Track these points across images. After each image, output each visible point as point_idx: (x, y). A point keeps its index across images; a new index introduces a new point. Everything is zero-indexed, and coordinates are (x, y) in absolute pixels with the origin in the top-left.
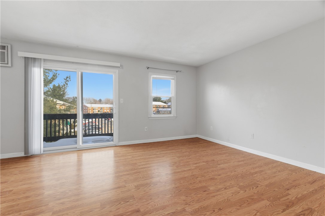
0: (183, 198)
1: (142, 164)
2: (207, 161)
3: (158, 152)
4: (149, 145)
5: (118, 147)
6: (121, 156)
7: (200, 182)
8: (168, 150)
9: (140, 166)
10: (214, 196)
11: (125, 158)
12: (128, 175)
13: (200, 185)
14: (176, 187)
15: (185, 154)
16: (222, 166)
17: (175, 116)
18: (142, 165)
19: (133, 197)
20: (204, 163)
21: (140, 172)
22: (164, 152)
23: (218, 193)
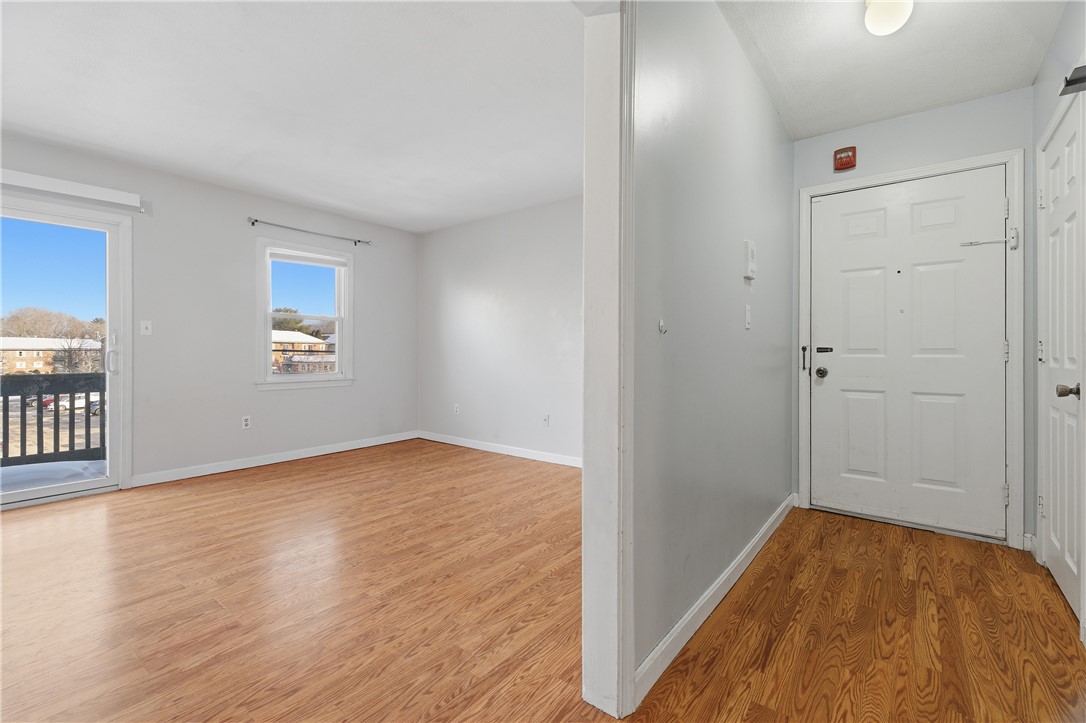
0: (366, 575)
1: (235, 525)
2: (435, 493)
3: (290, 489)
4: (257, 474)
5: (129, 494)
6: (149, 517)
7: (411, 538)
8: (326, 480)
9: (228, 531)
10: (440, 558)
11: (165, 520)
12: (189, 559)
13: (410, 543)
14: (347, 560)
15: (378, 483)
16: (470, 498)
17: (350, 376)
18: (236, 529)
19: (215, 604)
20: (428, 498)
21: (230, 547)
22: (311, 487)
23: (451, 550)
